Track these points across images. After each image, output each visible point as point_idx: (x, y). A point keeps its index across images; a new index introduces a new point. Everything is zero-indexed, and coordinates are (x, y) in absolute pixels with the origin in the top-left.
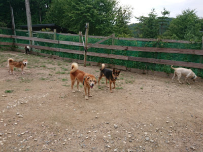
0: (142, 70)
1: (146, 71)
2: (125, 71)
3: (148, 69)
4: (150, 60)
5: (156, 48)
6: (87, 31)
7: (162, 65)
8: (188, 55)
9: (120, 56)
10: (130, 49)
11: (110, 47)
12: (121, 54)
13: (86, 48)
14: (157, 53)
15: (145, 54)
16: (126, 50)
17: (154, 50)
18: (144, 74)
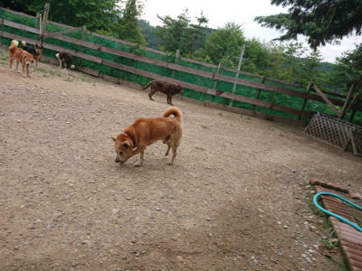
0: (117, 79)
1: (121, 80)
2: (97, 77)
3: (123, 78)
4: (126, 68)
5: (132, 54)
6: (46, 14)
7: (138, 76)
8: (162, 67)
9: (92, 57)
10: (104, 49)
11: (79, 43)
12: (93, 55)
13: (43, 36)
14: (133, 60)
15: (121, 60)
16: (99, 50)
17: (131, 56)
18: (118, 83)
